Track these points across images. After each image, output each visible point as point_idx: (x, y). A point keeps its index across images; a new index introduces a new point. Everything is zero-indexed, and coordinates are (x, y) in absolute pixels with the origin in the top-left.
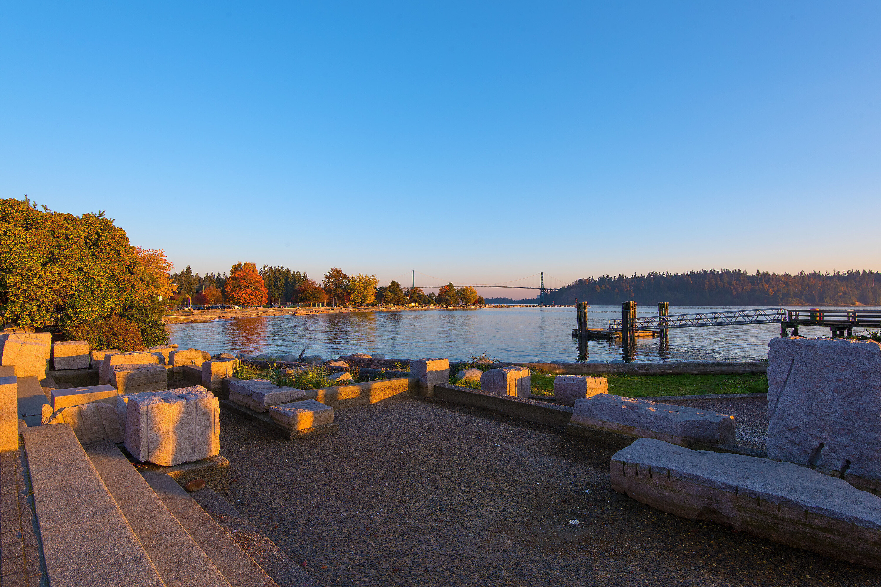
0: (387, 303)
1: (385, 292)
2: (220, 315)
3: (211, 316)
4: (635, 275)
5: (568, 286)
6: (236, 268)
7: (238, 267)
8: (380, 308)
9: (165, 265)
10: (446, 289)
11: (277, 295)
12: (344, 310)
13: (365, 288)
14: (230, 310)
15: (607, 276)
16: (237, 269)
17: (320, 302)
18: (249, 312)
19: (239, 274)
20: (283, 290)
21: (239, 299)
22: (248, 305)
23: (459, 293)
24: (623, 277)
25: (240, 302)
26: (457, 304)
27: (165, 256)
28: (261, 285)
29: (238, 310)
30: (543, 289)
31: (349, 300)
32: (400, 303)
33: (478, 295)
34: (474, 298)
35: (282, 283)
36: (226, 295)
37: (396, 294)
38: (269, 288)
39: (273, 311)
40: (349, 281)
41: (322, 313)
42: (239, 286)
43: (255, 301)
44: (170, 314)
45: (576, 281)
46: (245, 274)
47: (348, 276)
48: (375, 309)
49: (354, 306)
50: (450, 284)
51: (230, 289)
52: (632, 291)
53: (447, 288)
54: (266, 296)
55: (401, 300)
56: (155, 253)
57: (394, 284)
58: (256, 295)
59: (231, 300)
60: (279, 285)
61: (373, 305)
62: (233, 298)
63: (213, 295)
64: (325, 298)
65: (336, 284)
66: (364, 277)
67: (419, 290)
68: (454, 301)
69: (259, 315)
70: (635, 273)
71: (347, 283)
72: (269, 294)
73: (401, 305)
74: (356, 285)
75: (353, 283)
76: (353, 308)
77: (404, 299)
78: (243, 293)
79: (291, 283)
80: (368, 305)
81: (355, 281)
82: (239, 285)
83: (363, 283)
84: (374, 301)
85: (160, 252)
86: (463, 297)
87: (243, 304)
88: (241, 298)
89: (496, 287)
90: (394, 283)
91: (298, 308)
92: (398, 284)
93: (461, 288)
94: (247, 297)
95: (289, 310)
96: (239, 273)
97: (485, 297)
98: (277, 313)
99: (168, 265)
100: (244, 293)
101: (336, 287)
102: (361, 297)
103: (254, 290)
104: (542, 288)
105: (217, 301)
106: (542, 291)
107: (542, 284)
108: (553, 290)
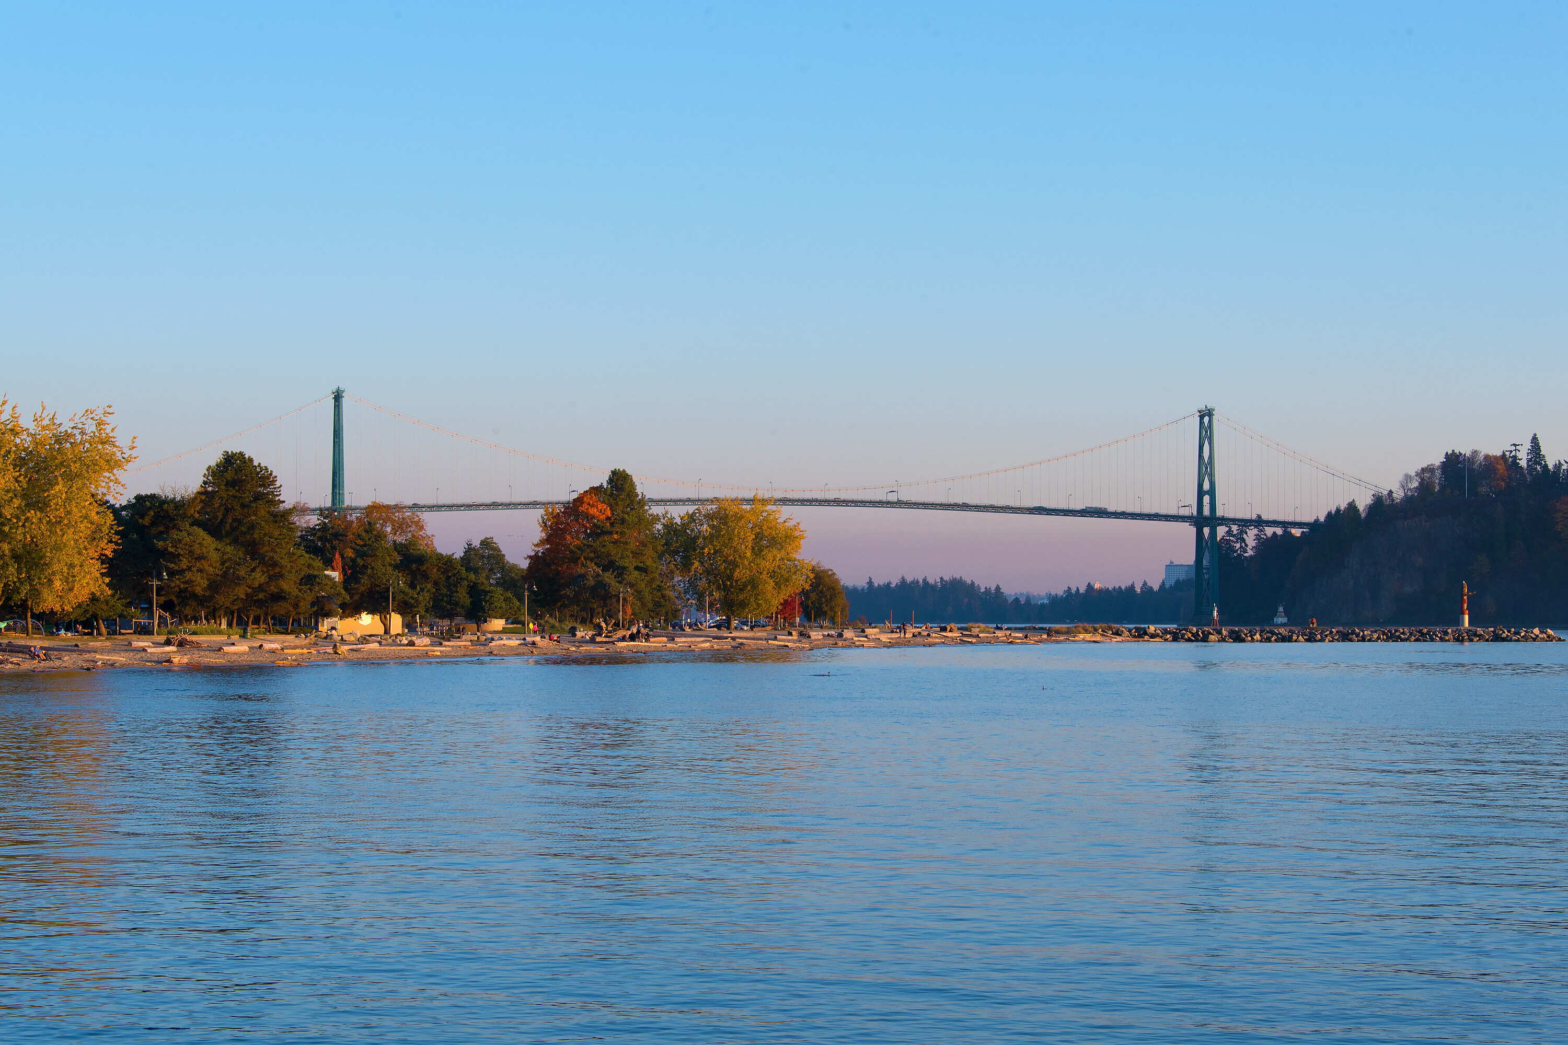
0: (188, 611)
1: (175, 535)
8: (141, 642)
10: (589, 517)
13: (33, 497)
23: (681, 542)
26: (662, 614)
30: (1214, 521)
32: (281, 608)
34: (780, 580)
37: (253, 549)
45: (1429, 470)
48: (102, 650)
50: (620, 481)
53: (600, 511)
55: (289, 585)
57: (238, 481)
66: (26, 422)
67: (400, 526)
68: (648, 597)
73: (281, 625)
77: (310, 580)
80: (50, 622)
83: (20, 463)
84: (94, 599)
86: (708, 572)
89: (899, 504)
90: (239, 470)
92: (265, 479)
93: (691, 509)
104: (1206, 511)
106: (1206, 531)
107: (1206, 486)
108: (1279, 531)
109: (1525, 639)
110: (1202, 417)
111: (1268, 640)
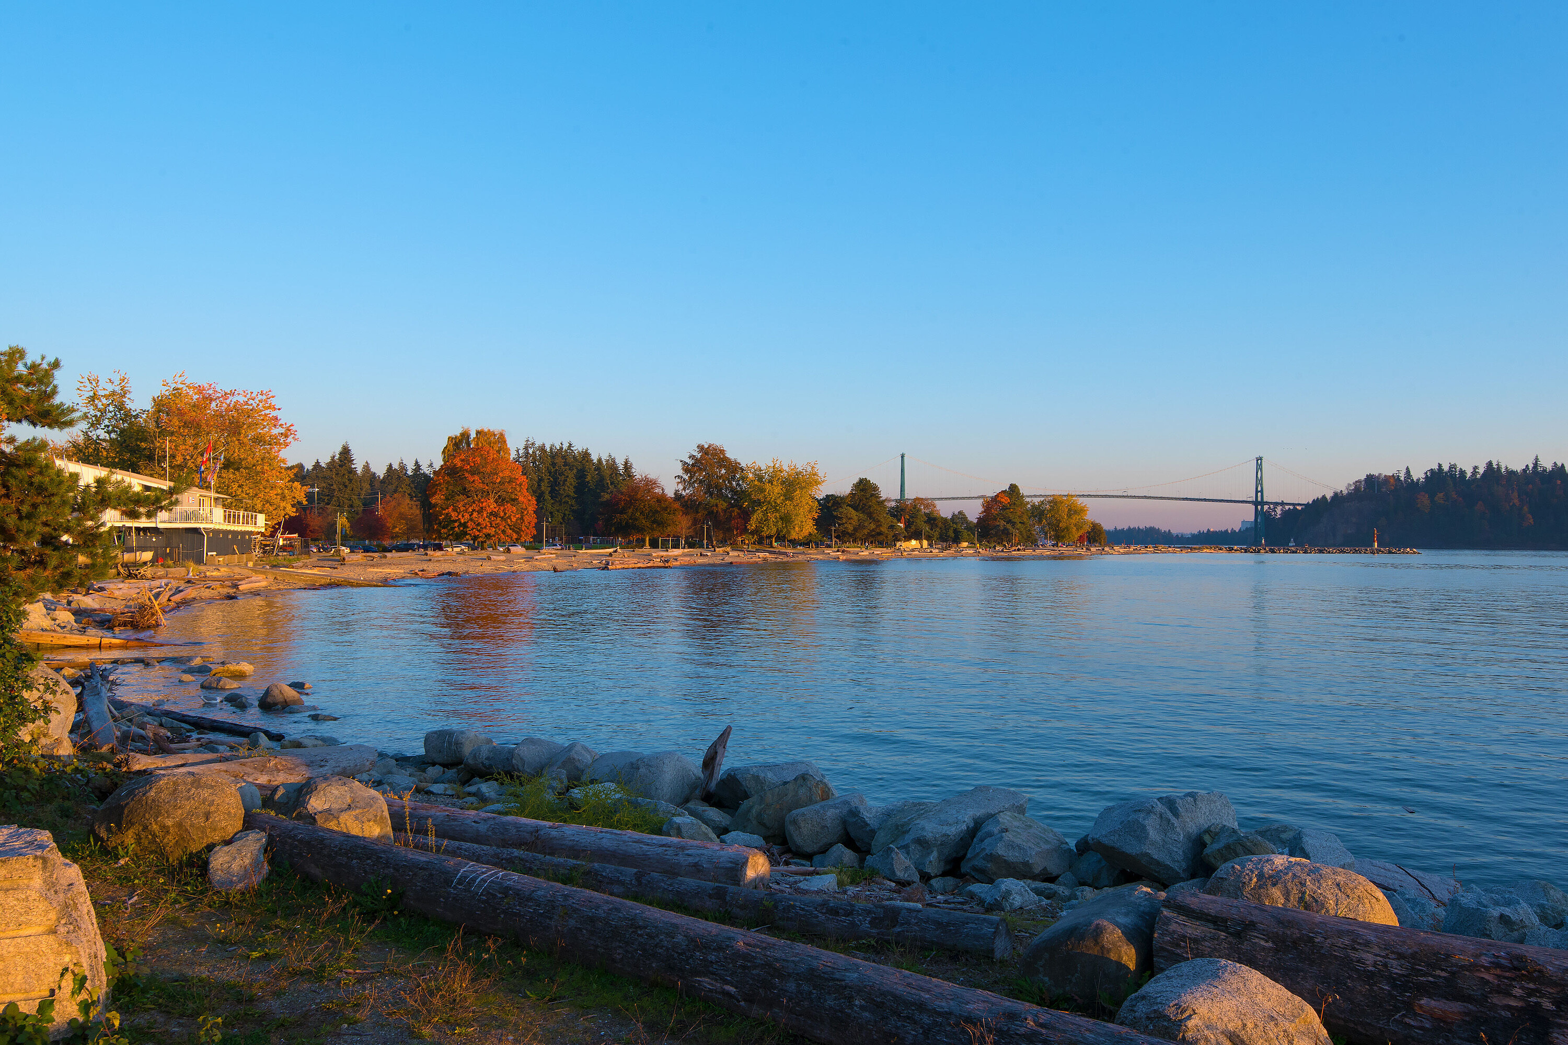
0: (845, 539)
1: (841, 510)
2: (413, 567)
3: (388, 571)
4: (1536, 465)
5: (1336, 494)
6: (458, 444)
7: (461, 441)
8: (828, 551)
9: (275, 431)
10: (1001, 502)
11: (559, 517)
12: (734, 556)
13: (788, 496)
14: (439, 553)
15: (1452, 467)
16: (458, 448)
17: (669, 536)
18: (489, 559)
19: (463, 460)
20: (572, 506)
21: (464, 525)
22: (485, 542)
23: (1038, 512)
24: (1499, 468)
25: (466, 534)
26: (1030, 541)
27: (275, 409)
28: (518, 489)
29: (462, 553)
30: (1263, 503)
31: (744, 531)
32: (881, 538)
33: (1091, 516)
34: (1079, 527)
35: (569, 487)
36: (430, 514)
37: (870, 515)
38: (540, 498)
39: (549, 556)
40: (743, 478)
41: (678, 563)
42: (465, 492)
43: (504, 532)
44: (285, 563)
45: (1359, 481)
46: (478, 459)
47: (743, 465)
48: (813, 554)
49: (758, 547)
50: (1013, 488)
51: (441, 499)
52: (1526, 508)
53: (1005, 500)
54: (530, 518)
55: (884, 529)
56: (251, 402)
57: (865, 489)
58: (505, 514)
59: (444, 528)
60: (561, 492)
61: (806, 543)
62: (449, 521)
63: (402, 516)
64: (683, 524)
65: (709, 486)
66: (785, 468)
67: (927, 506)
68: (1025, 534)
69: (515, 567)
70: (1537, 459)
71: (738, 485)
72: (539, 513)
73: (881, 544)
74: (762, 490)
75: (756, 483)
76: (758, 551)
77: (892, 527)
78: (474, 510)
79: (592, 485)
80: (794, 543)
81: (760, 478)
82: (465, 489)
83: (783, 483)
84: (810, 534)
85: (264, 397)
86: (1049, 524)
87: (475, 538)
88: (469, 524)
89: (1128, 497)
90: (865, 485)
91: (616, 551)
92: (875, 488)
93: (1042, 499)
94: (484, 520)
95: (592, 555)
96: (463, 457)
97: (1108, 526)
98: (561, 563)
99: (283, 431)
100: (477, 509)
101: (711, 494)
102: (777, 522)
103: (500, 501)
104: (1259, 499)
105: (411, 531)
106: (1259, 507)
107: (1259, 489)
108: (1291, 507)
109: (1403, 553)
110: (1257, 461)
111: (1287, 552)
